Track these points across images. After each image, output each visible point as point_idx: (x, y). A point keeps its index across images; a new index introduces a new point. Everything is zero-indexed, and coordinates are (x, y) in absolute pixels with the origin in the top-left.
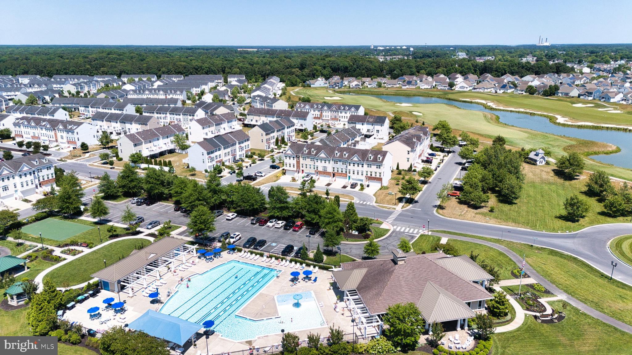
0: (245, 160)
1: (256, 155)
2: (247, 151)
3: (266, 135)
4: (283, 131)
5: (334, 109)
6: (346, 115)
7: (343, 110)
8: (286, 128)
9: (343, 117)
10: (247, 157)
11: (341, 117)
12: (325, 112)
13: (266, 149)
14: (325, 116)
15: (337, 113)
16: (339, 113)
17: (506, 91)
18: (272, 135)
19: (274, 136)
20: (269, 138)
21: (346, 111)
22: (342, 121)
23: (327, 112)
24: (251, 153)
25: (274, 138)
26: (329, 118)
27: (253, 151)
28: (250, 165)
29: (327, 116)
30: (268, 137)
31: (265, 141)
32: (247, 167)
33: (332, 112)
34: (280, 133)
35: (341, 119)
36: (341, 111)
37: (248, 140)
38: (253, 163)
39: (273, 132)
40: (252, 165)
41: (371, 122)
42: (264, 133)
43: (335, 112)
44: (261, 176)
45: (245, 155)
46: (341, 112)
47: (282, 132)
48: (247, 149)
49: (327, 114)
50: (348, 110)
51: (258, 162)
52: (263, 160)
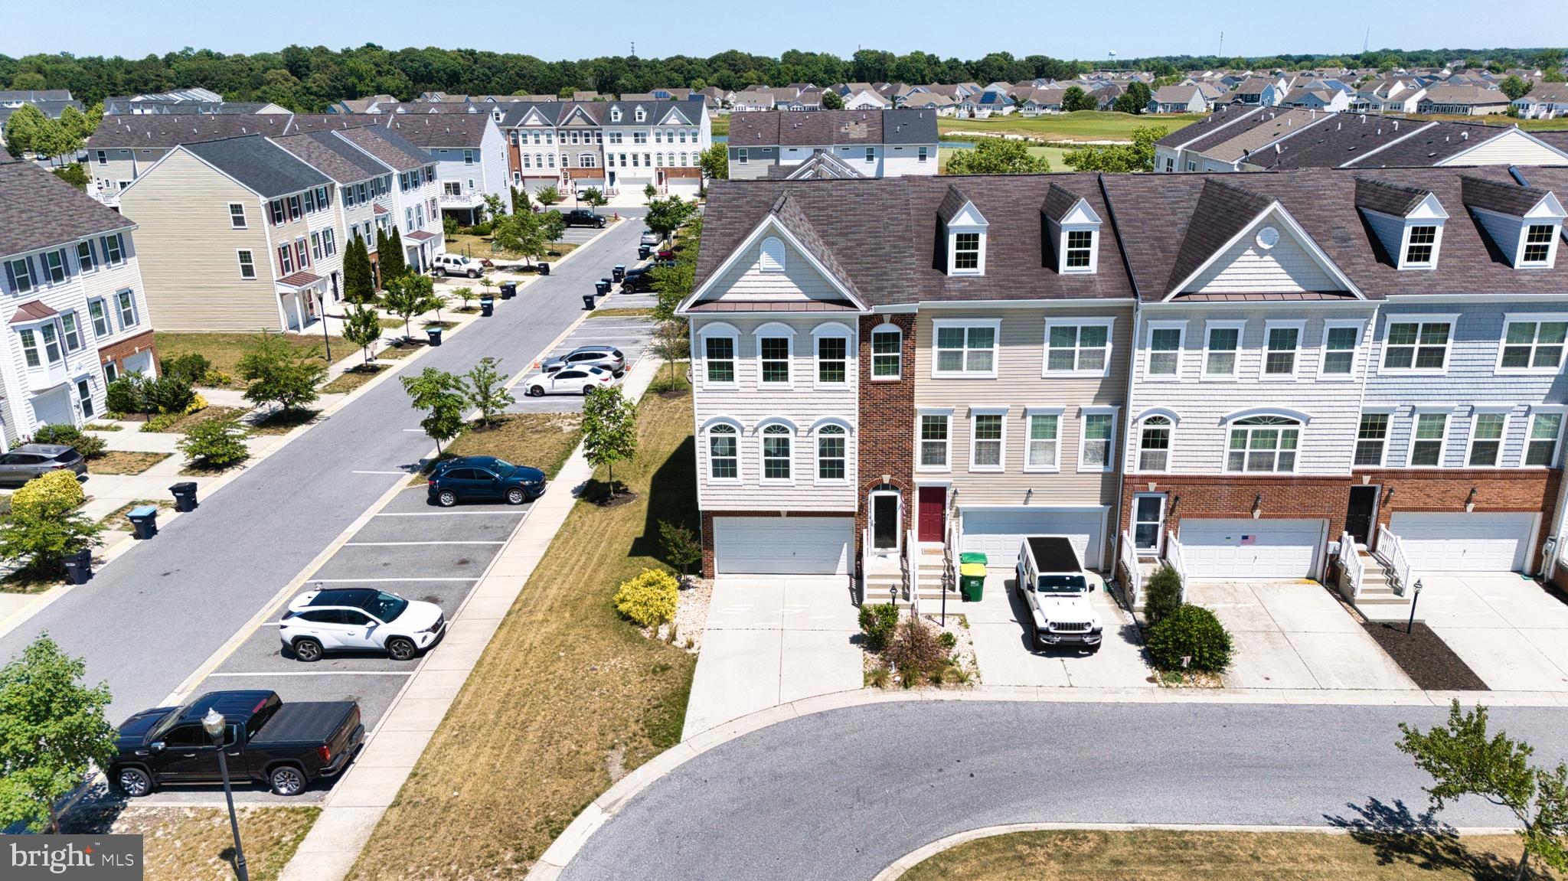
0: (112, 442)
1: (217, 383)
2: (113, 357)
3: (276, 214)
4: (379, 200)
5: (578, 122)
6: (641, 149)
7: (624, 122)
8: (396, 183)
9: (629, 160)
10: (122, 403)
11: (617, 160)
12: (531, 139)
13: (284, 326)
14: (533, 161)
15: (593, 140)
16: (606, 140)
17: (997, 112)
18: (314, 221)
19: (327, 233)
20: (300, 245)
21: (639, 130)
22: (624, 181)
23: (543, 138)
24: (165, 368)
25: (329, 249)
26: (556, 171)
27: (176, 353)
28: (186, 498)
29: (545, 161)
30: (292, 231)
31: (268, 264)
32: (145, 528)
33: (569, 139)
34: (363, 212)
35: (617, 168)
36: (616, 130)
37: (115, 250)
38: (207, 465)
39: (321, 201)
40: (208, 486)
41: (862, 141)
42: (256, 204)
43: (581, 140)
44: (401, 649)
45: (99, 395)
46: (617, 138)
47: (378, 209)
48: (118, 334)
49: (544, 148)
50: (647, 123)
51: (263, 447)
52: (306, 417)
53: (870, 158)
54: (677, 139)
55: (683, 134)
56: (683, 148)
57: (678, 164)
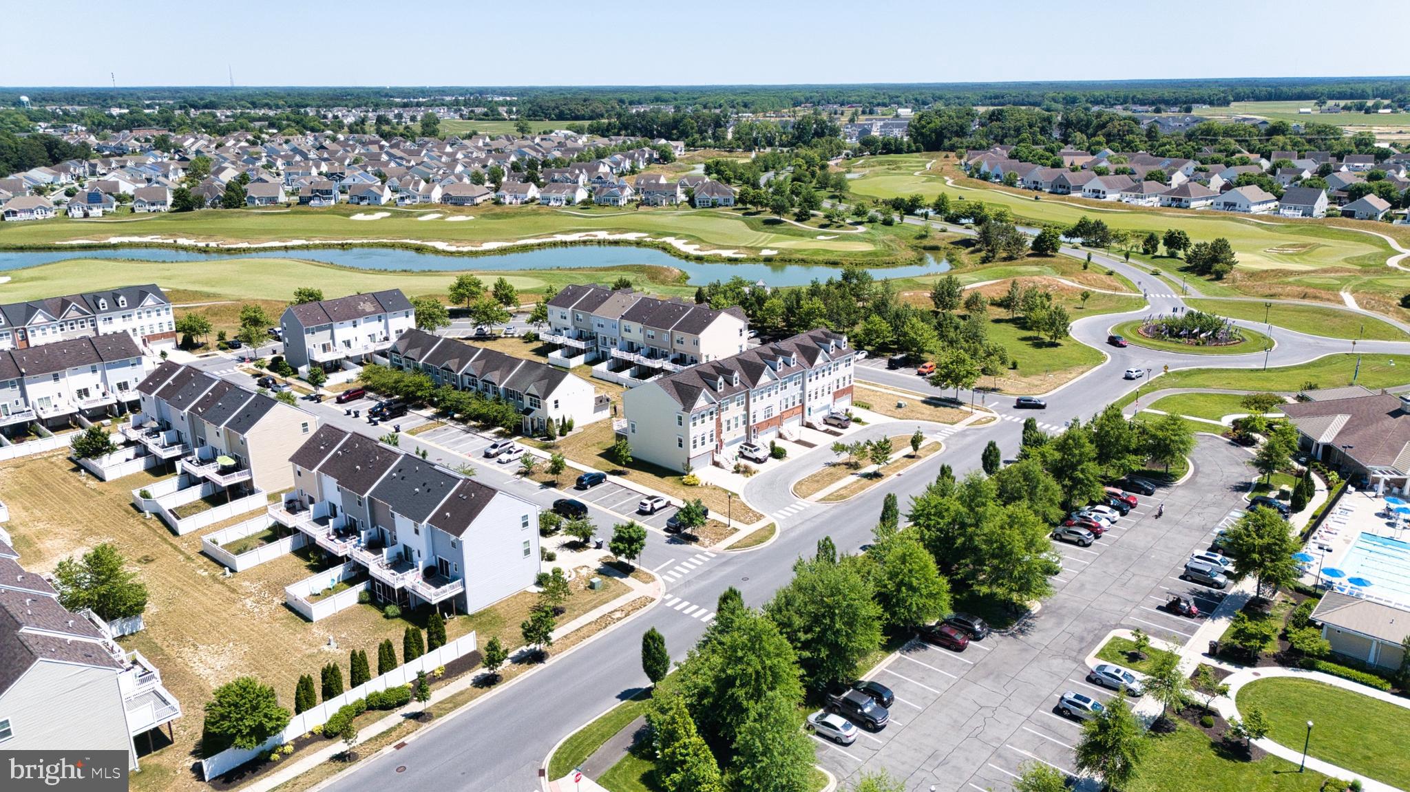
5: (74, 314)
12: (38, 333)
15: (87, 325)
16: (100, 323)
21: (126, 313)
23: (49, 331)
33: (67, 328)
36: (107, 316)
43: (78, 327)
50: (129, 308)
53: (380, 320)
54: (154, 314)
55: (158, 311)
56: (159, 319)
57: (157, 331)
